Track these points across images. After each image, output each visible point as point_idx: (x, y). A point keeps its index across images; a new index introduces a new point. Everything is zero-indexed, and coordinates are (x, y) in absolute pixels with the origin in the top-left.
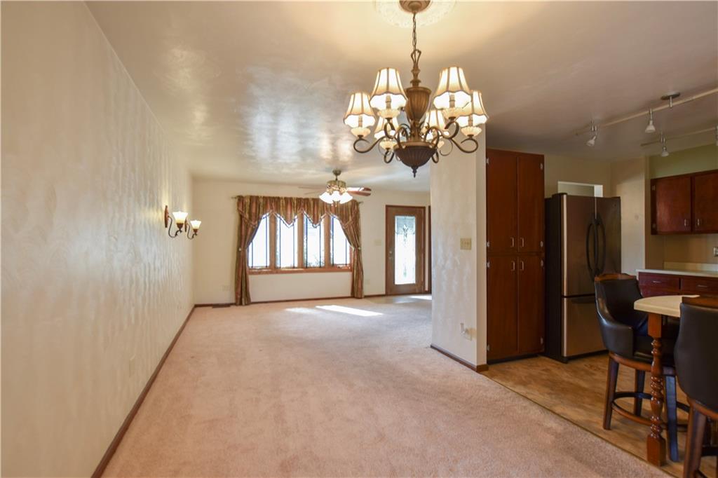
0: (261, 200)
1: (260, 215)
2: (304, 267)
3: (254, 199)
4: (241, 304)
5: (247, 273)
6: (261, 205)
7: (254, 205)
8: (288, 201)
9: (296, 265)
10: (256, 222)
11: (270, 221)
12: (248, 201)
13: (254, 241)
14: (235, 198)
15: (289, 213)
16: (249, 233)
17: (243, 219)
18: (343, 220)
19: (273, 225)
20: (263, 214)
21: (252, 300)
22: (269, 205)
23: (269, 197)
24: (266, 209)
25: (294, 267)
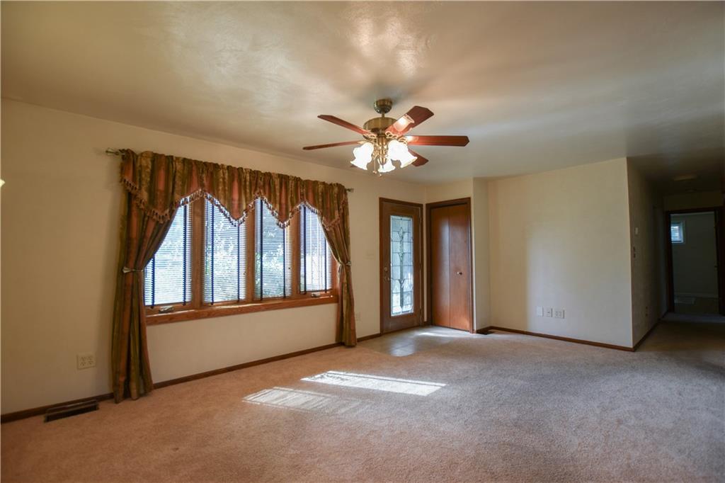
0: (179, 166)
1: (177, 196)
2: (255, 300)
3: (161, 162)
4: (127, 395)
5: (144, 320)
6: (178, 174)
7: (162, 173)
8: (235, 173)
9: (242, 297)
10: (167, 211)
11: (193, 212)
12: (146, 163)
13: (158, 256)
14: (116, 153)
15: (236, 196)
16: (149, 234)
17: (134, 202)
18: (325, 214)
19: (198, 219)
20: (183, 195)
21: (156, 379)
22: (195, 178)
23: (195, 161)
24: (189, 186)
25: (238, 302)
